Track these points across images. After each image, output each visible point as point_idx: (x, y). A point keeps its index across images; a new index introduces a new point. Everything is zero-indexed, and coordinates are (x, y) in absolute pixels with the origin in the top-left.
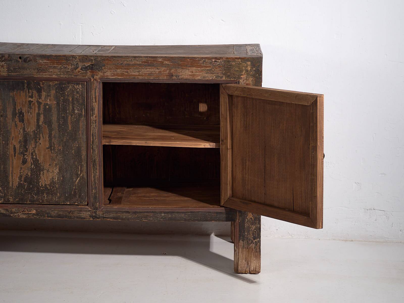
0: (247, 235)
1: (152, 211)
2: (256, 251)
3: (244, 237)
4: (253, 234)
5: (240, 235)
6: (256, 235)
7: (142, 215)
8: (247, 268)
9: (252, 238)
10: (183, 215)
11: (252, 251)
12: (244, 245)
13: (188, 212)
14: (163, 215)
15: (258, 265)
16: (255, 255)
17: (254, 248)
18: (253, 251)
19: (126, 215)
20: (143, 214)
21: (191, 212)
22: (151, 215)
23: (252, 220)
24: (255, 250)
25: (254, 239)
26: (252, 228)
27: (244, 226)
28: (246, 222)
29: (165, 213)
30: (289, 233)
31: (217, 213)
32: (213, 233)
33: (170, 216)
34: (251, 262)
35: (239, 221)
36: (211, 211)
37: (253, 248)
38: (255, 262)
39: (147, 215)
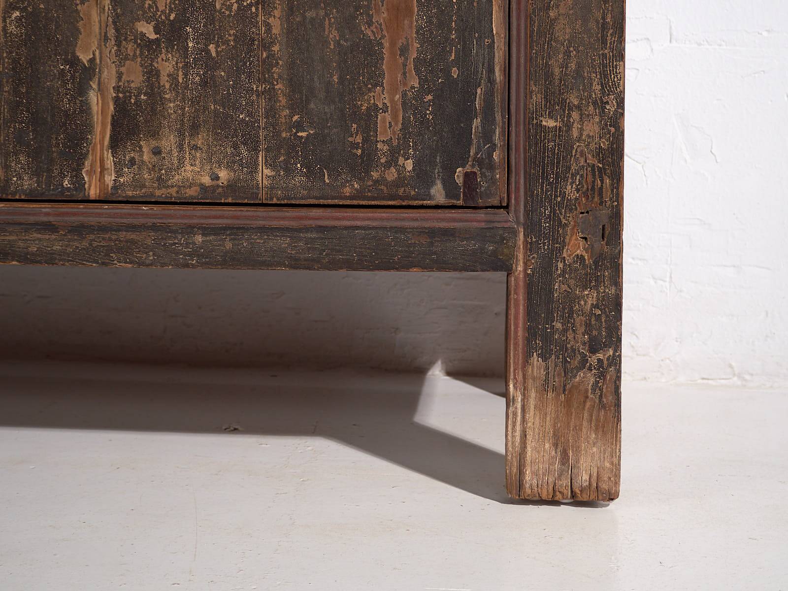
0: (565, 331)
1: (150, 221)
2: (600, 400)
3: (547, 339)
4: (588, 325)
5: (531, 334)
6: (600, 334)
7: (110, 240)
8: (563, 478)
9: (584, 344)
10: (284, 242)
11: (585, 402)
12: (548, 373)
13: (307, 229)
14: (199, 239)
15: (607, 465)
16: (598, 420)
17: (594, 390)
18: (588, 404)
19: (40, 240)
20: (113, 237)
21: (321, 229)
22: (149, 238)
23: (585, 266)
24: (597, 401)
25: (593, 351)
26: (586, 302)
27: (551, 291)
28: (559, 276)
29: (206, 231)
30: (731, 366)
31: (432, 233)
32: (439, 362)
33: (229, 245)
34: (577, 450)
35: (525, 270)
36: (407, 224)
37: (587, 391)
38: (595, 449)
39: (133, 242)
